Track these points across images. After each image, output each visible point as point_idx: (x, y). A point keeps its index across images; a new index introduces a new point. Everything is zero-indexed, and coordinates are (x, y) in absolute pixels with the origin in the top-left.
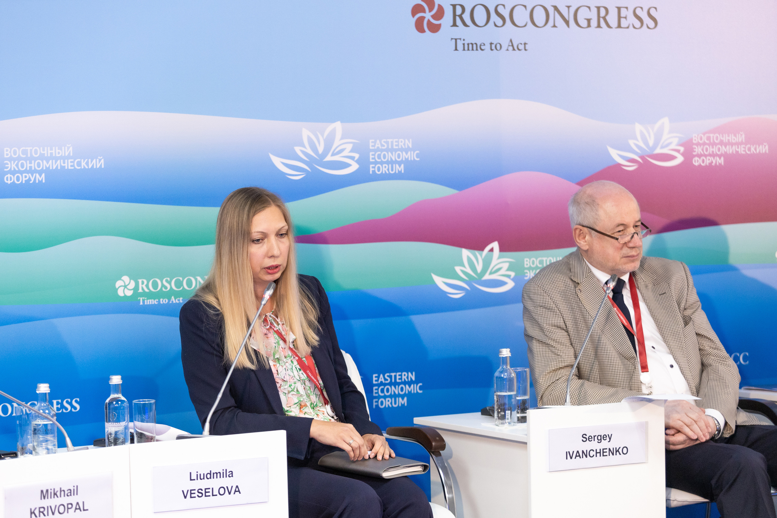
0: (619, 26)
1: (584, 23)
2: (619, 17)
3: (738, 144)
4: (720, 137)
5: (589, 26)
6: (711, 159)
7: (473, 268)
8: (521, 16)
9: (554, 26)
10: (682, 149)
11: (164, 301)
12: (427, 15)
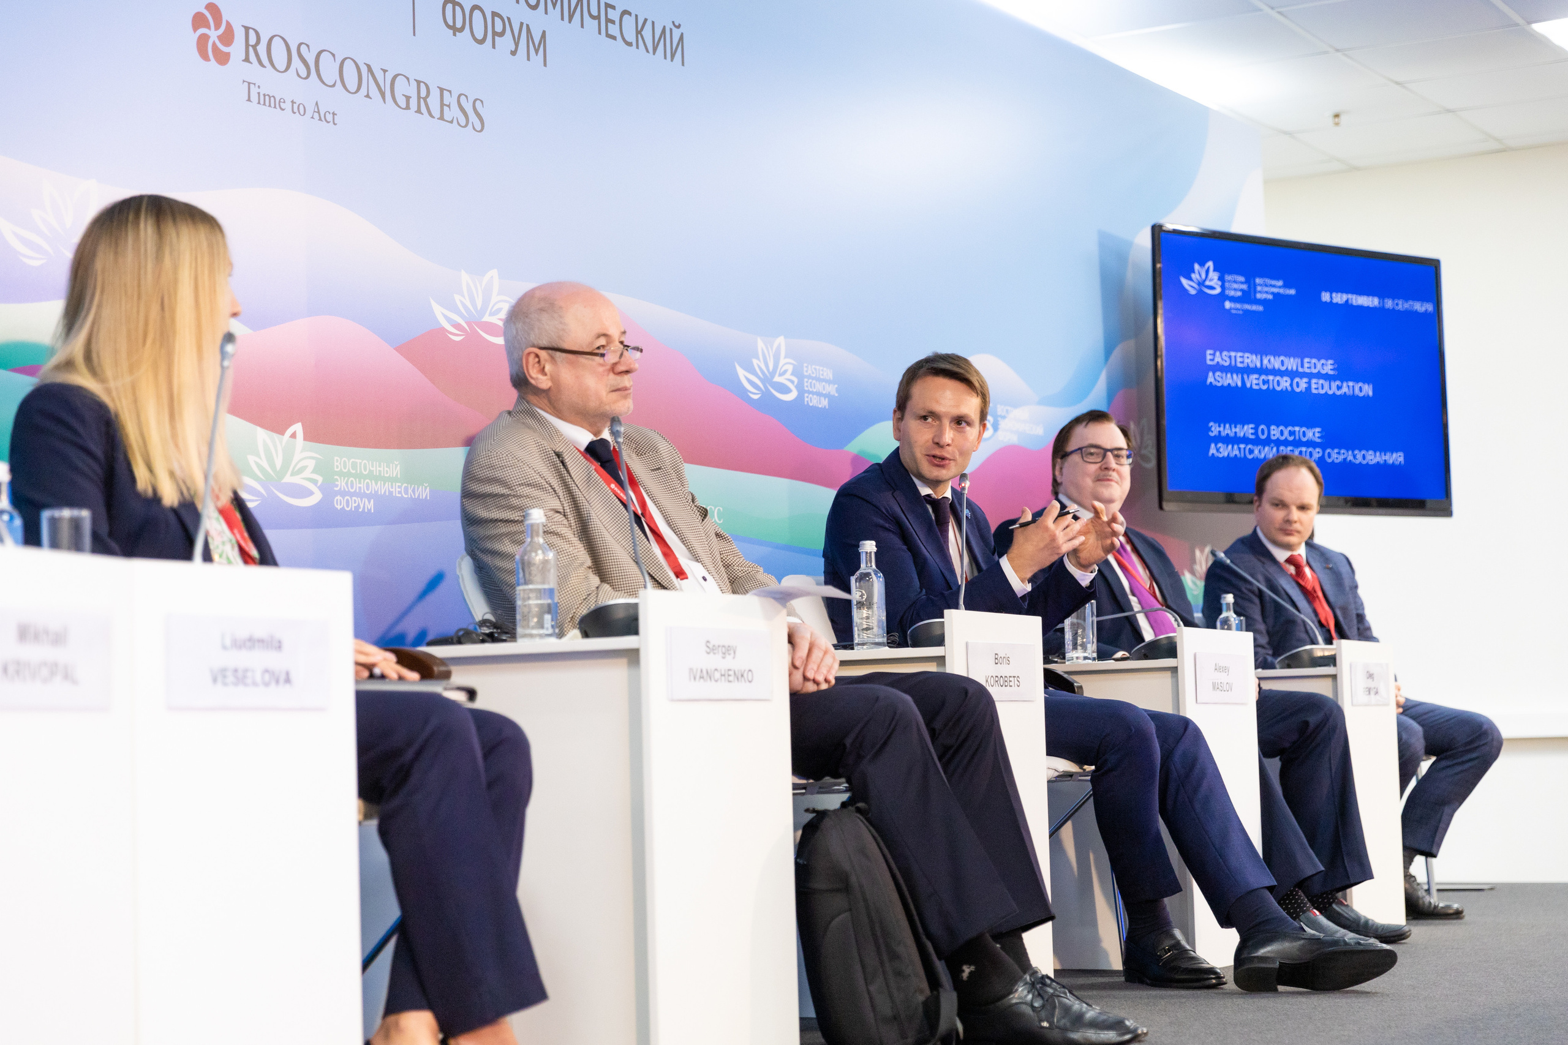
0: (442, 117)
1: (402, 102)
2: (442, 105)
5: (408, 107)
7: (271, 460)
8: (329, 69)
9: (368, 96)
12: (212, 34)
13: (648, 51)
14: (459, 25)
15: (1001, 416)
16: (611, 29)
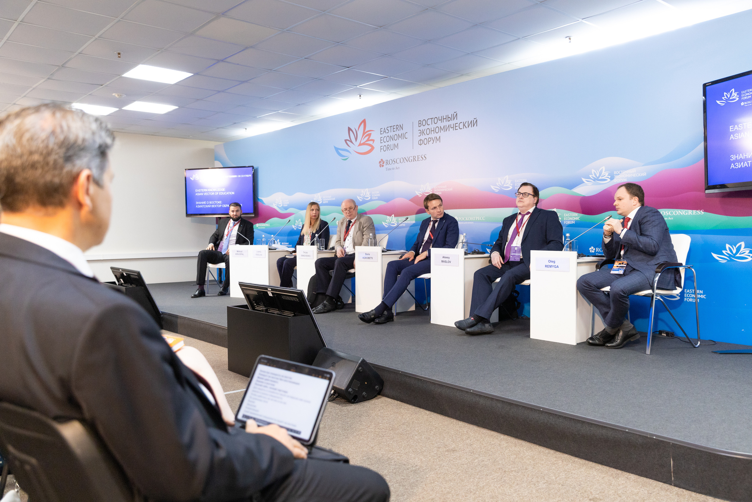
0: (418, 160)
1: (410, 161)
2: (418, 158)
3: (445, 188)
4: (441, 187)
5: (412, 161)
6: (438, 193)
7: (389, 220)
8: (398, 161)
9: (405, 162)
10: (432, 191)
12: (382, 163)
13: (466, 128)
14: (421, 143)
15: (616, 175)
16: (457, 128)
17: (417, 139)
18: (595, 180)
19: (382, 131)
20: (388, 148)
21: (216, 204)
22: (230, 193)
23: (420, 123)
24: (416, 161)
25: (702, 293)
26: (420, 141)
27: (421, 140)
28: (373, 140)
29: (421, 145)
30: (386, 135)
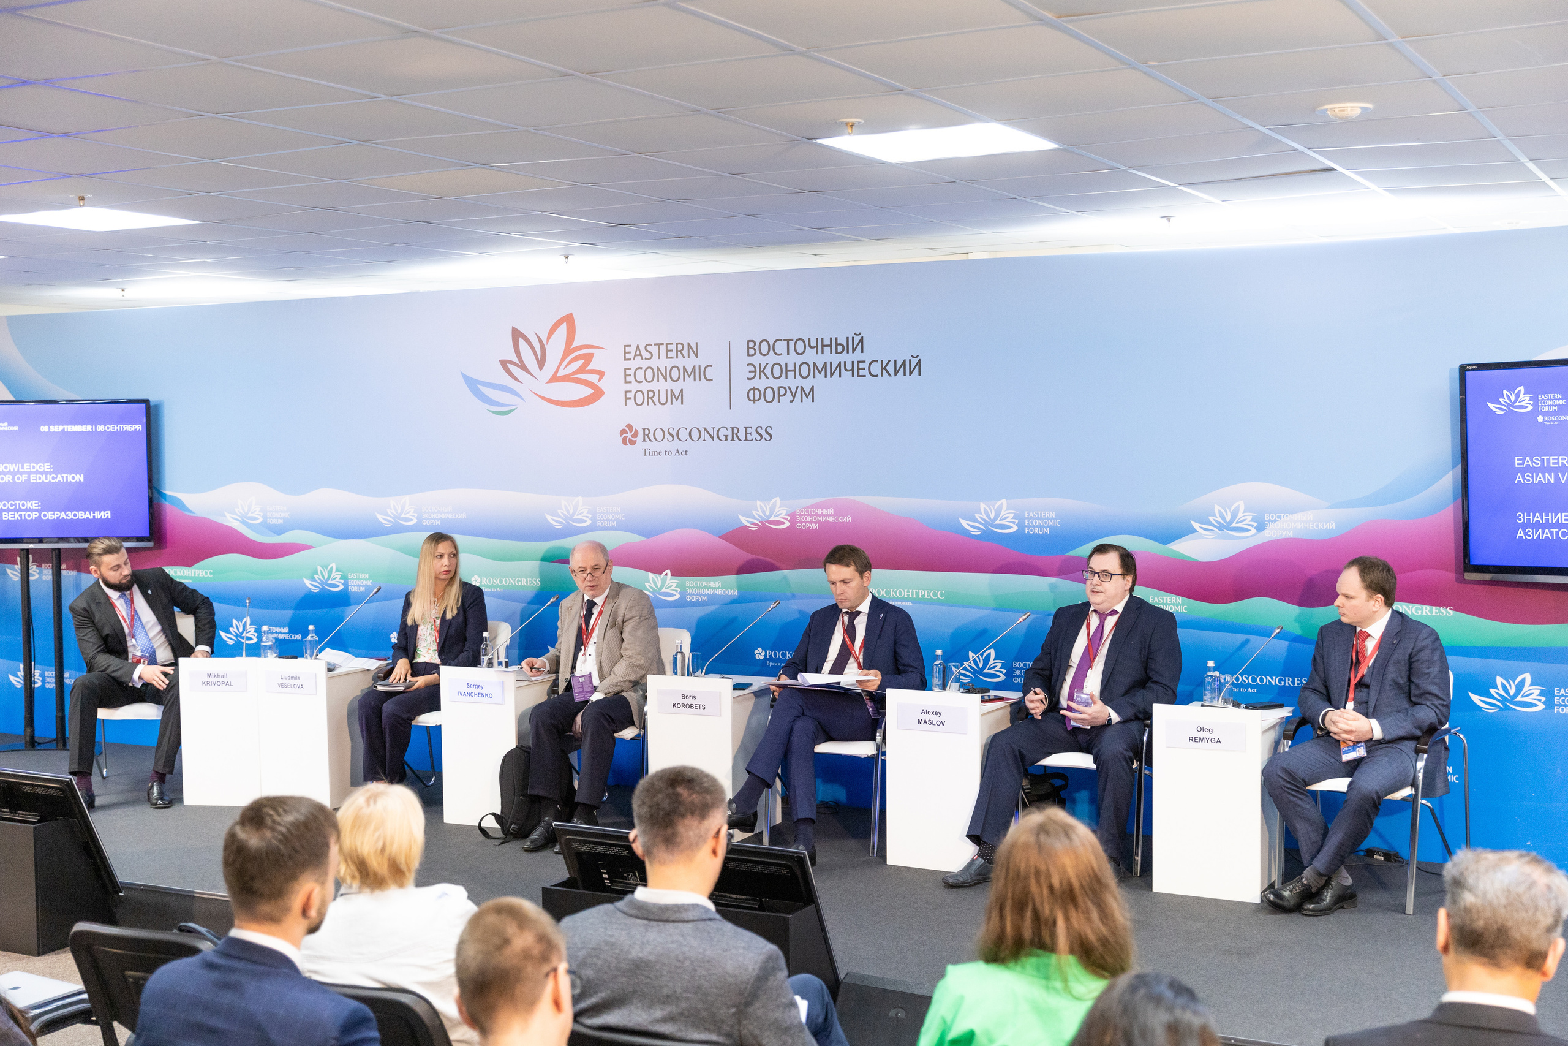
0: (746, 439)
1: (723, 438)
2: (746, 434)
3: (829, 515)
4: (816, 510)
5: (726, 439)
6: (810, 524)
7: (656, 585)
8: (684, 435)
9: (704, 440)
10: (789, 518)
11: (494, 590)
12: (629, 435)
13: (890, 375)
14: (757, 398)
15: (1269, 521)
16: (862, 372)
17: (742, 385)
18: (1221, 527)
19: (630, 352)
20: (648, 398)
21: (20, 510)
22: (70, 479)
23: (753, 348)
24: (739, 440)
25: (1451, 772)
26: (752, 392)
27: (754, 389)
28: (601, 374)
29: (754, 401)
30: (645, 364)
